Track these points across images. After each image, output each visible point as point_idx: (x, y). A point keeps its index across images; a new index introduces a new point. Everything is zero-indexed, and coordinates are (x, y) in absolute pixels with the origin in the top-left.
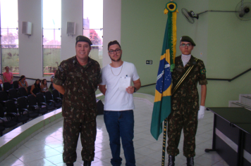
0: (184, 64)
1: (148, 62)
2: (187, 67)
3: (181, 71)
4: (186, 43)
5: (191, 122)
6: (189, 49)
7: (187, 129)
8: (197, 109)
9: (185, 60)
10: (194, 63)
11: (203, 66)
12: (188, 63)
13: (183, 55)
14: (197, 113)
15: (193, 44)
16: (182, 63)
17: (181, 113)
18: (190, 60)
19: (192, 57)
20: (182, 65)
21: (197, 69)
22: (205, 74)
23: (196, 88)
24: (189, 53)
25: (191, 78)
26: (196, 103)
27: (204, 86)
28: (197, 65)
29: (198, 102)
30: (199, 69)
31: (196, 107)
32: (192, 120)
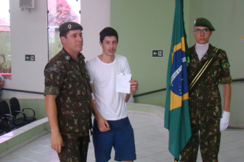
0: (200, 57)
1: (156, 53)
2: (203, 61)
3: (195, 66)
4: (202, 28)
5: (210, 133)
6: (206, 36)
7: (206, 143)
8: (219, 116)
9: (201, 51)
10: (214, 55)
11: (226, 58)
12: (205, 56)
13: (197, 44)
14: (219, 121)
15: (211, 29)
16: (196, 55)
17: (197, 122)
18: (208, 51)
19: (210, 46)
20: (197, 59)
21: (217, 63)
22: (228, 69)
23: (216, 88)
24: (206, 41)
25: (210, 75)
26: (217, 108)
27: (227, 85)
28: (217, 58)
29: (220, 107)
30: (221, 63)
31: (217, 114)
32: (213, 131)
